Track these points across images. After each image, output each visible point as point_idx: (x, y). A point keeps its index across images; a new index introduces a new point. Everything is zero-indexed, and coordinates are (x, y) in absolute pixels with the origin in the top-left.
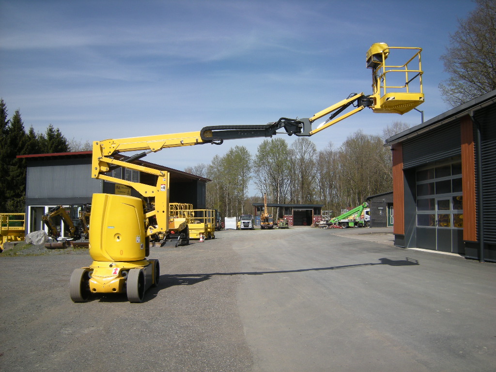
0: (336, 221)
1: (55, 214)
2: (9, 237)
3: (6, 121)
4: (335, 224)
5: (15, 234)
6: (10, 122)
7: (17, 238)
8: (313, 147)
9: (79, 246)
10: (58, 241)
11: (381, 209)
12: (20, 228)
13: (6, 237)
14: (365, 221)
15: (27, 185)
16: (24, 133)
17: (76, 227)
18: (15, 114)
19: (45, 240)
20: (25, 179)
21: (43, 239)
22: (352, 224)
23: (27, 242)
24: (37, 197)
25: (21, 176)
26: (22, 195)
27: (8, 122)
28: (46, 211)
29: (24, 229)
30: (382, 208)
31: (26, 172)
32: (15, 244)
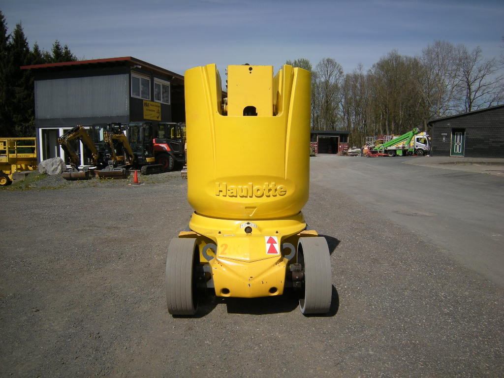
0: (381, 148)
1: (74, 136)
2: (19, 166)
3: (6, 35)
4: (380, 152)
5: (26, 163)
6: (11, 37)
7: (29, 166)
8: (340, 69)
9: (105, 176)
10: (79, 170)
11: (444, 136)
12: (31, 156)
13: (15, 166)
14: (415, 149)
15: (36, 108)
16: (28, 50)
17: (100, 153)
18: (16, 28)
19: (62, 169)
20: (33, 102)
21: (60, 167)
22: (400, 153)
23: (41, 171)
24: (48, 117)
25: (28, 99)
26: (30, 120)
27: (8, 37)
28: (61, 134)
29: (35, 156)
30: (446, 134)
31: (34, 94)
32: (26, 175)
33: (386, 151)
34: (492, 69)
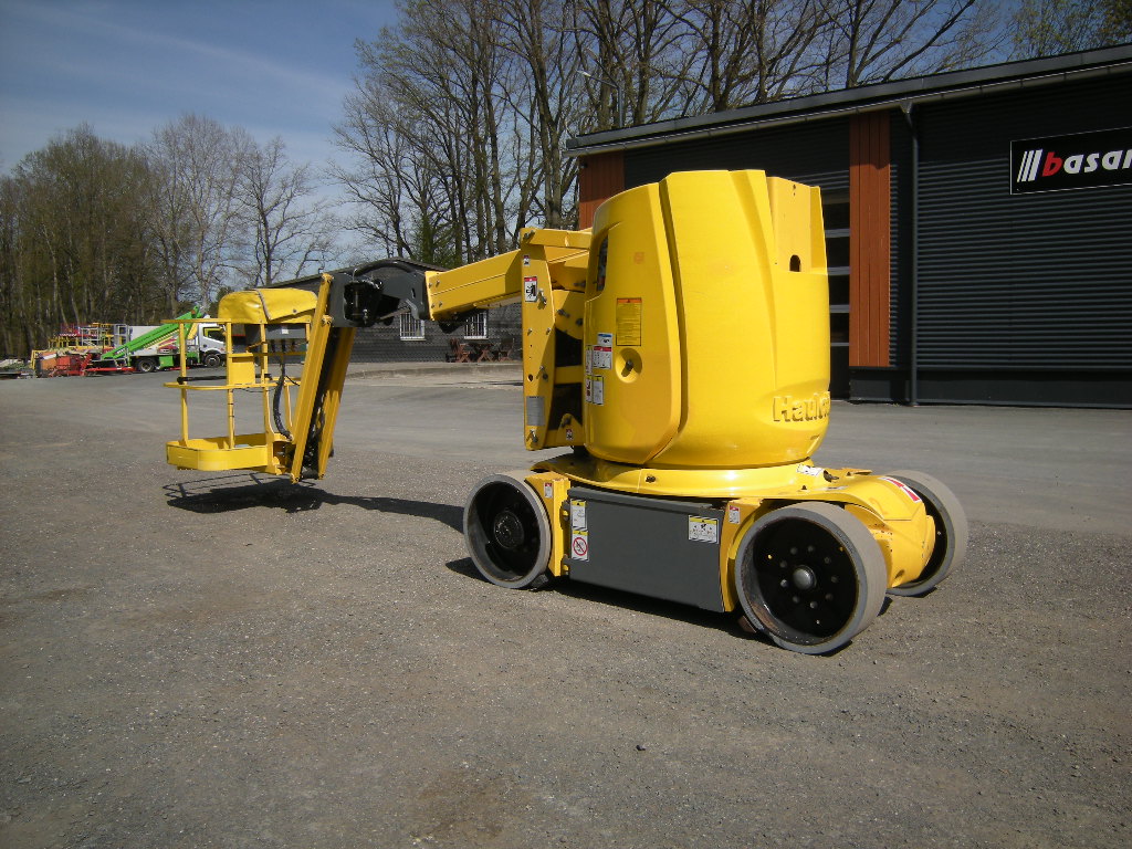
0: (120, 354)
4: (119, 362)
14: (201, 353)
22: (166, 362)
33: (134, 360)
34: (306, 185)
